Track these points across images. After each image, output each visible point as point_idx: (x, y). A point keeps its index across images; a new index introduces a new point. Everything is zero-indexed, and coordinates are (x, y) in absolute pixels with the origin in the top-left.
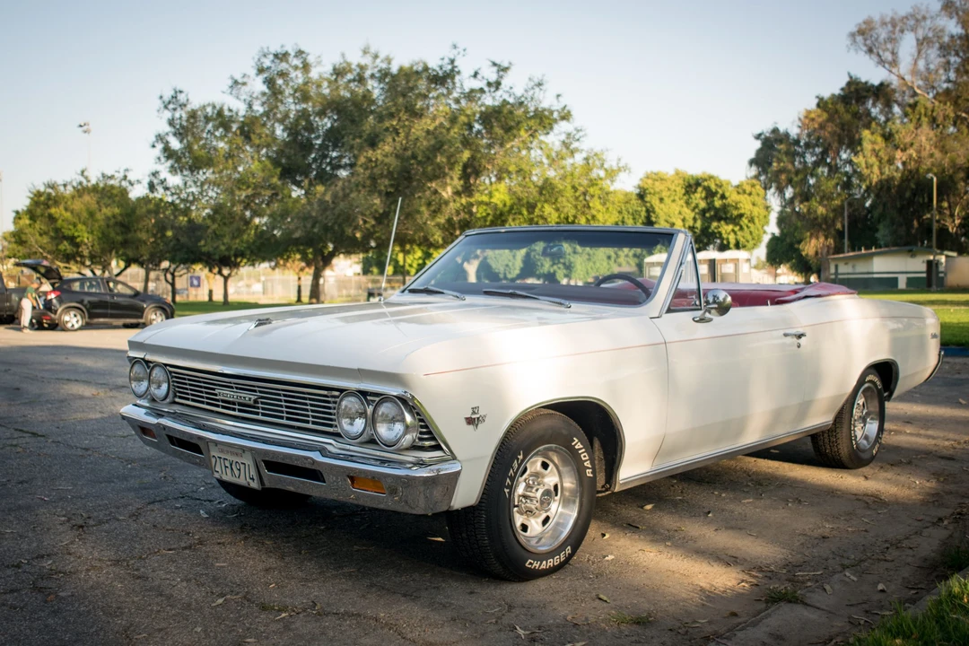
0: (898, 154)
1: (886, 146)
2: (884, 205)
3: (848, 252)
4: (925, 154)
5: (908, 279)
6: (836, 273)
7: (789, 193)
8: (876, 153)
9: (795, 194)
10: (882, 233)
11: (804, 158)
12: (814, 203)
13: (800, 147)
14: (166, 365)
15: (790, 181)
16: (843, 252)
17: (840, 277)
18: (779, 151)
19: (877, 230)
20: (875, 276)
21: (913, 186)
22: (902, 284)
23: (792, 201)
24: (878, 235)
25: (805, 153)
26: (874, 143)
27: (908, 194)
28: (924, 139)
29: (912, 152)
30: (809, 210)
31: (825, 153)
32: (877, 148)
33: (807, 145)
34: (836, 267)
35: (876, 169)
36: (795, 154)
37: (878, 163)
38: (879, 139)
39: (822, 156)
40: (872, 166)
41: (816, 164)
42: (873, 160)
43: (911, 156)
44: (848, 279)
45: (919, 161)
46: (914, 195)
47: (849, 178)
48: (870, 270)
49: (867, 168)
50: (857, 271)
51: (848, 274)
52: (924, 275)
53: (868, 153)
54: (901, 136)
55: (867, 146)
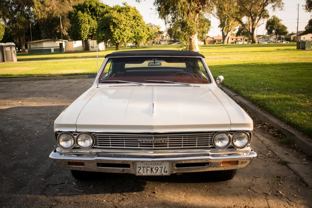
0: (47, 9)
1: (42, 6)
2: (43, 25)
3: (33, 41)
4: (55, 9)
5: (54, 49)
6: (30, 48)
7: (7, 20)
8: (39, 8)
9: (10, 20)
10: (43, 34)
11: (11, 8)
12: (18, 24)
13: (10, 4)
14: (91, 133)
15: (7, 17)
16: (31, 41)
17: (31, 49)
18: (3, 5)
19: (41, 33)
20: (44, 48)
21: (52, 19)
22: (53, 51)
23: (9, 23)
24: (42, 35)
25: (12, 6)
26: (38, 4)
27: (50, 22)
28: (54, 4)
29: (51, 8)
30: (16, 26)
31: (19, 7)
32: (39, 6)
33: (13, 4)
34: (30, 46)
35: (40, 14)
36: (9, 7)
37: (40, 11)
38: (40, 3)
39: (18, 8)
40: (38, 12)
41: (16, 11)
42: (38, 10)
43: (50, 9)
44: (35, 50)
45: (53, 11)
46: (52, 22)
47: (28, 15)
48: (42, 47)
49: (37, 13)
50: (38, 47)
51: (34, 48)
52: (59, 48)
53: (37, 8)
54: (46, 2)
55: (36, 5)
